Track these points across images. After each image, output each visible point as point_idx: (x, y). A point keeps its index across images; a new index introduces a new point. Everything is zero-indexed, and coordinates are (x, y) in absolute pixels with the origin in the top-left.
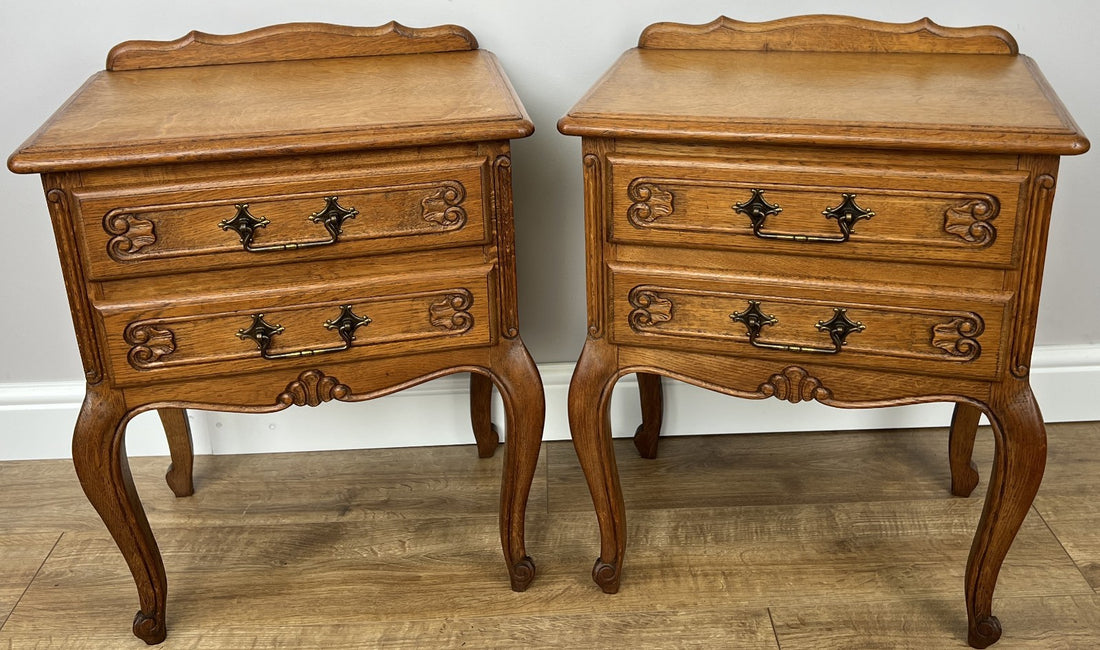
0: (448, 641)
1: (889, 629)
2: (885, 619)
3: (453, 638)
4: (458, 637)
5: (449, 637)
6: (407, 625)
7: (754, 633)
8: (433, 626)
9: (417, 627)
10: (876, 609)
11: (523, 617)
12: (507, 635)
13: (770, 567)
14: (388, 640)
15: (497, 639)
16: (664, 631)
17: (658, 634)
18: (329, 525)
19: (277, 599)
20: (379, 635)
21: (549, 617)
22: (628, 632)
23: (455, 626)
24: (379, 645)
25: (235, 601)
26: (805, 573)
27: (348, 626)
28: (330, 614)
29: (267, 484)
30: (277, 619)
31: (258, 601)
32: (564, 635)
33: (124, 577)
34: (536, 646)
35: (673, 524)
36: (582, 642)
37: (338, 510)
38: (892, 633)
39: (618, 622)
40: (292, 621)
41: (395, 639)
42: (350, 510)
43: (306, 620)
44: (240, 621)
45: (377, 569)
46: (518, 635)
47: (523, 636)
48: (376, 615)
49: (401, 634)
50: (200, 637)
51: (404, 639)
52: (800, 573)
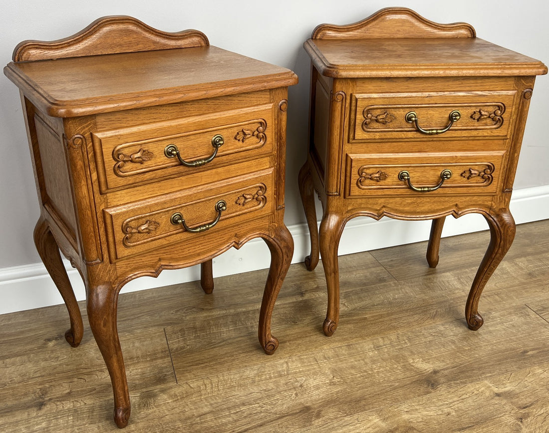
4: (408, 340)
7: (528, 315)
11: (429, 326)
13: (511, 288)
14: (378, 347)
17: (492, 323)
18: (301, 302)
19: (308, 339)
20: (372, 346)
21: (440, 324)
23: (402, 336)
24: (376, 350)
25: (288, 344)
26: (527, 288)
27: (354, 344)
28: (339, 341)
29: (251, 288)
30: (316, 347)
31: (300, 342)
33: (219, 343)
34: (446, 337)
35: (456, 278)
37: (298, 295)
40: (325, 347)
41: (381, 346)
42: (304, 294)
43: (331, 346)
44: (299, 352)
45: (343, 318)
46: (434, 334)
48: (362, 337)
50: (287, 363)
52: (525, 289)
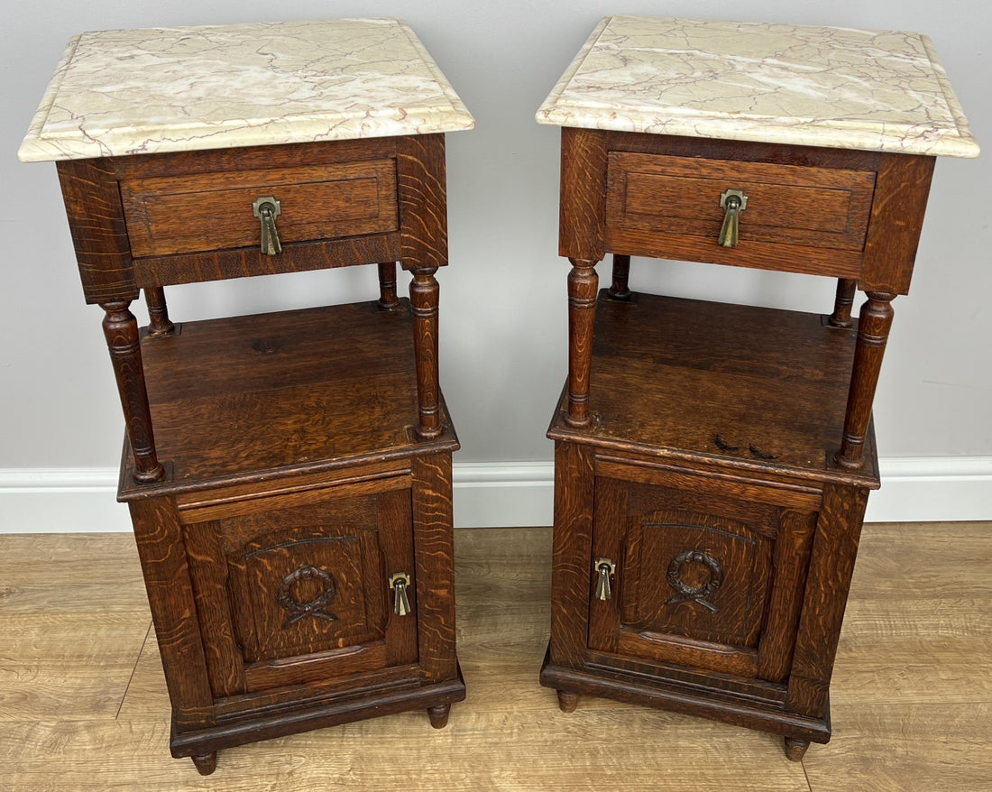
0: (512, 733)
1: (890, 731)
2: (886, 721)
3: (516, 731)
5: (512, 728)
6: (474, 716)
8: (497, 718)
9: (483, 718)
10: (878, 711)
12: (561, 729)
15: (554, 732)
16: (697, 728)
22: (666, 729)
32: (611, 730)
36: (627, 738)
38: (892, 735)
39: (655, 717)
47: (576, 730)
49: (469, 725)
51: (473, 730)
